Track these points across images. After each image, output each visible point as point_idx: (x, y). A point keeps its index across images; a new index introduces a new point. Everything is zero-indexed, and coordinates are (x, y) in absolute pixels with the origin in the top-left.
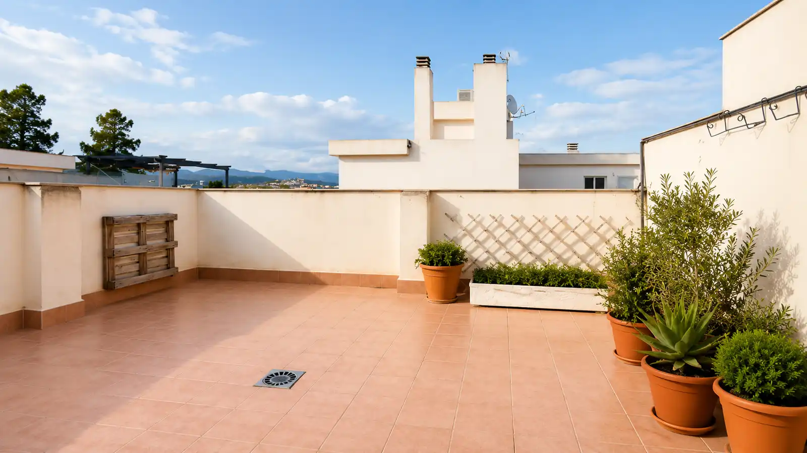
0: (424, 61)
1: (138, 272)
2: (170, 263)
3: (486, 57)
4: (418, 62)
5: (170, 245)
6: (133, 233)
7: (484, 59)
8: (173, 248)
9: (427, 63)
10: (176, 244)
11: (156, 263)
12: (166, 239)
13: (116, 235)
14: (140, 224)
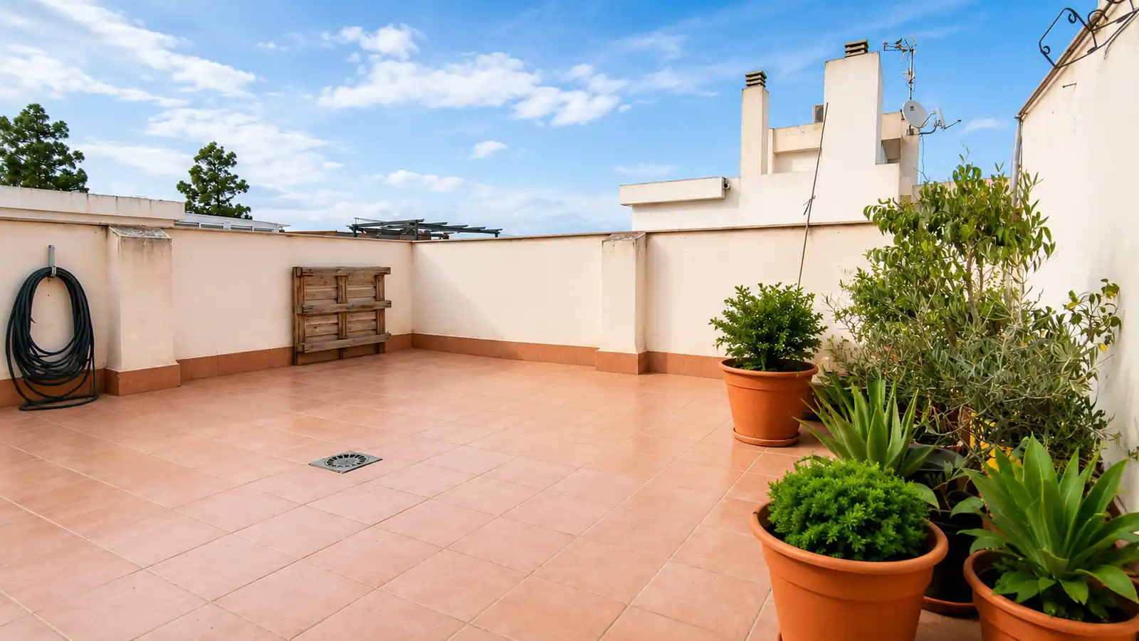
0: (757, 79)
1: (336, 336)
2: (379, 328)
3: (849, 49)
4: (747, 81)
5: (379, 305)
6: (330, 289)
7: (847, 52)
8: (384, 309)
9: (760, 81)
10: (389, 304)
11: (359, 326)
12: (375, 297)
13: (308, 290)
14: (340, 277)
